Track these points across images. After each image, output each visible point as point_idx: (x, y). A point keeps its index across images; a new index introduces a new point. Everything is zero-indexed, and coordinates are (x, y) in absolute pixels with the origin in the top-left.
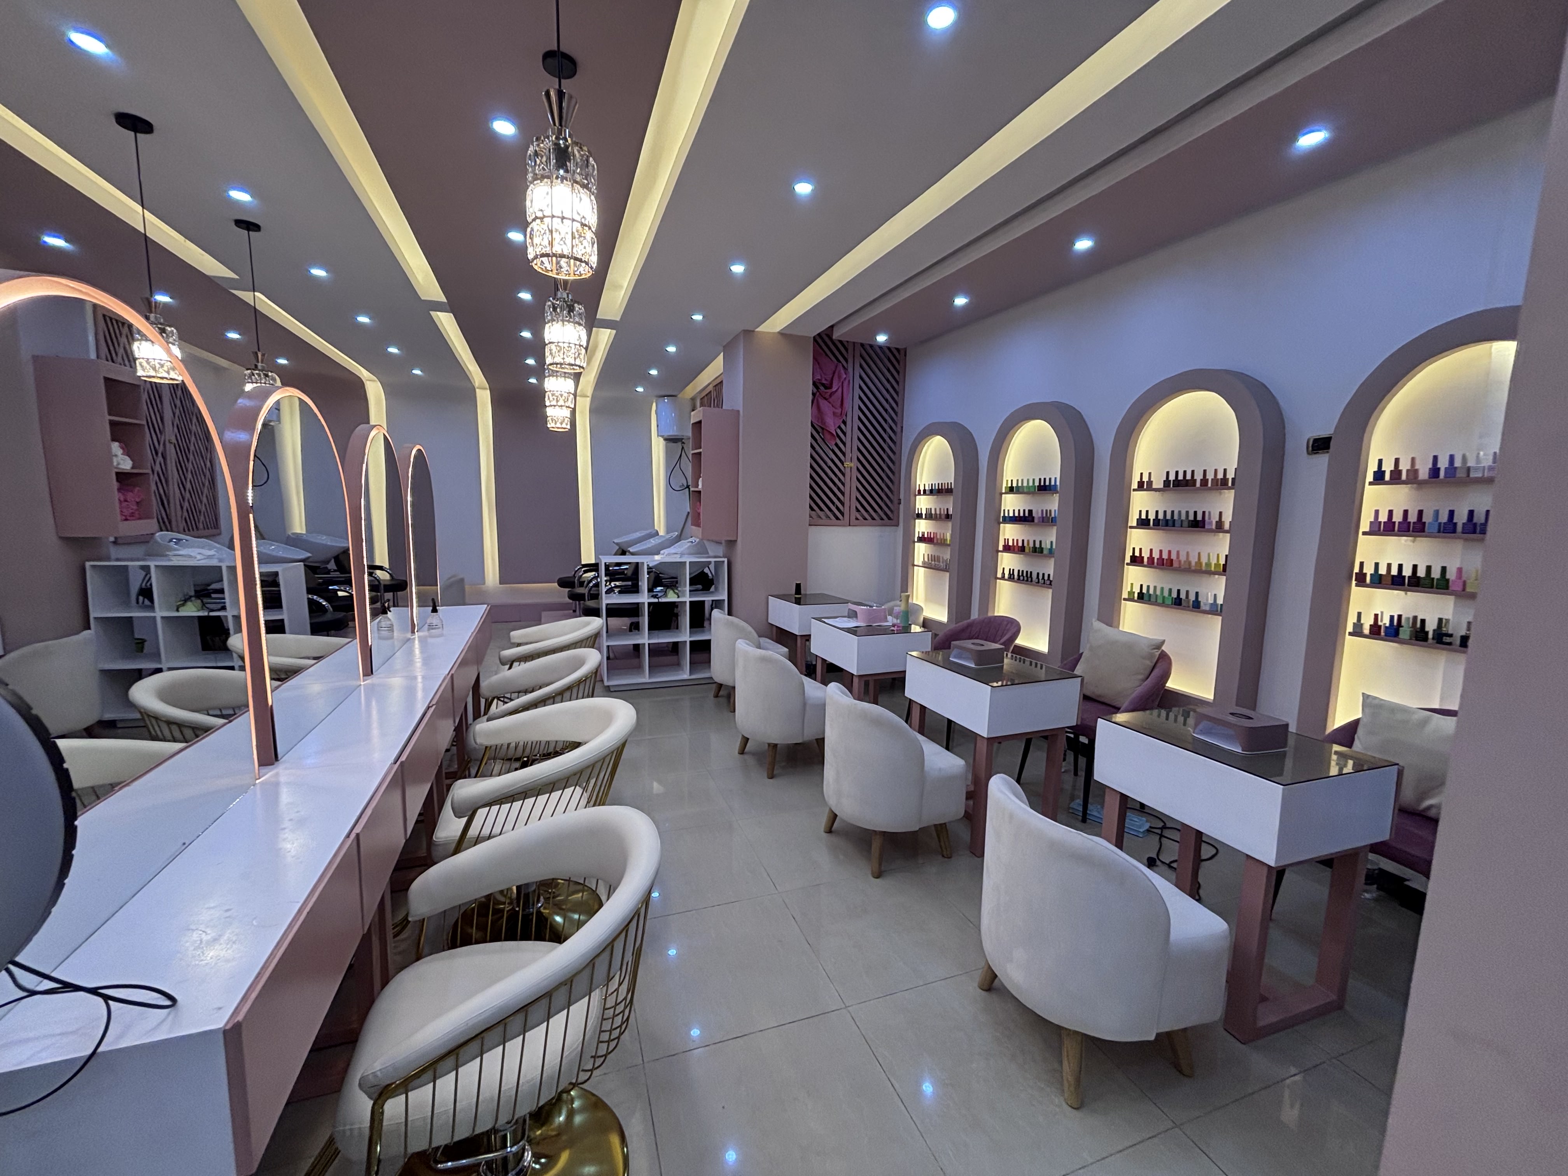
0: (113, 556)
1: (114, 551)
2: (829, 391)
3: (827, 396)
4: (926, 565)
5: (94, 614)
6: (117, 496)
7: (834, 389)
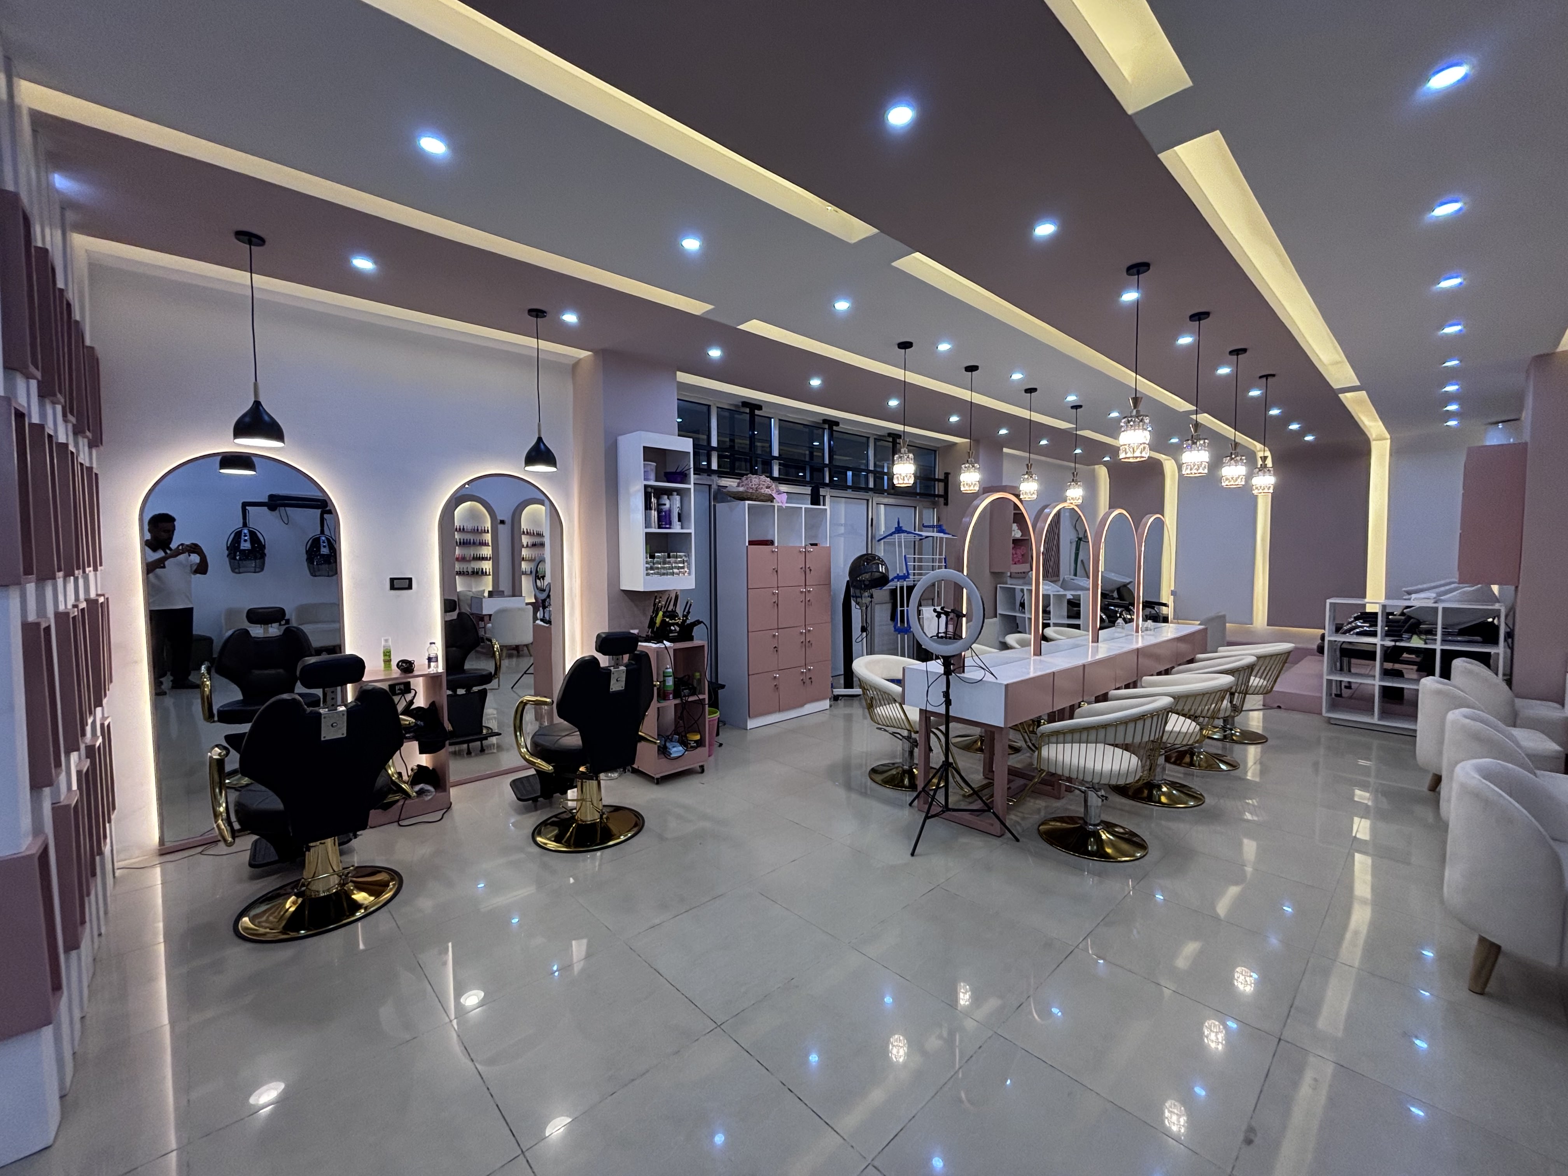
0: (1009, 582)
1: (1009, 580)
5: (999, 611)
6: (1011, 551)
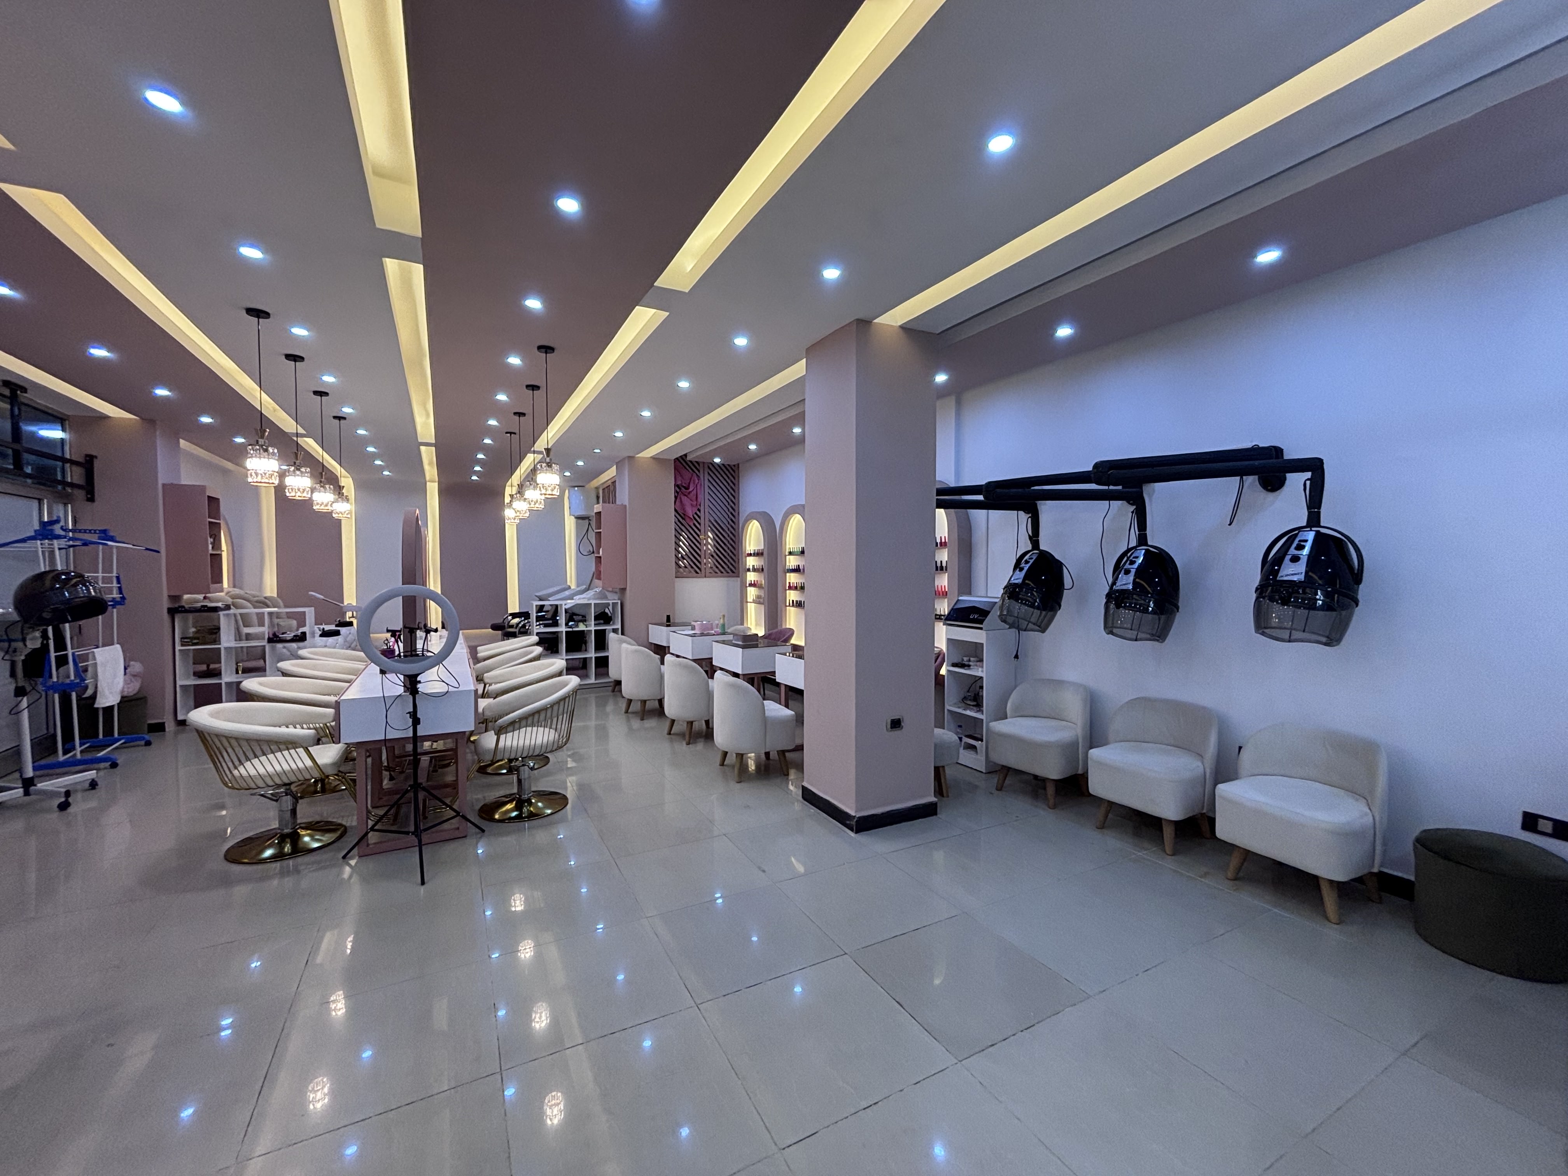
2: (688, 491)
3: (686, 494)
4: (754, 602)
7: (691, 489)
